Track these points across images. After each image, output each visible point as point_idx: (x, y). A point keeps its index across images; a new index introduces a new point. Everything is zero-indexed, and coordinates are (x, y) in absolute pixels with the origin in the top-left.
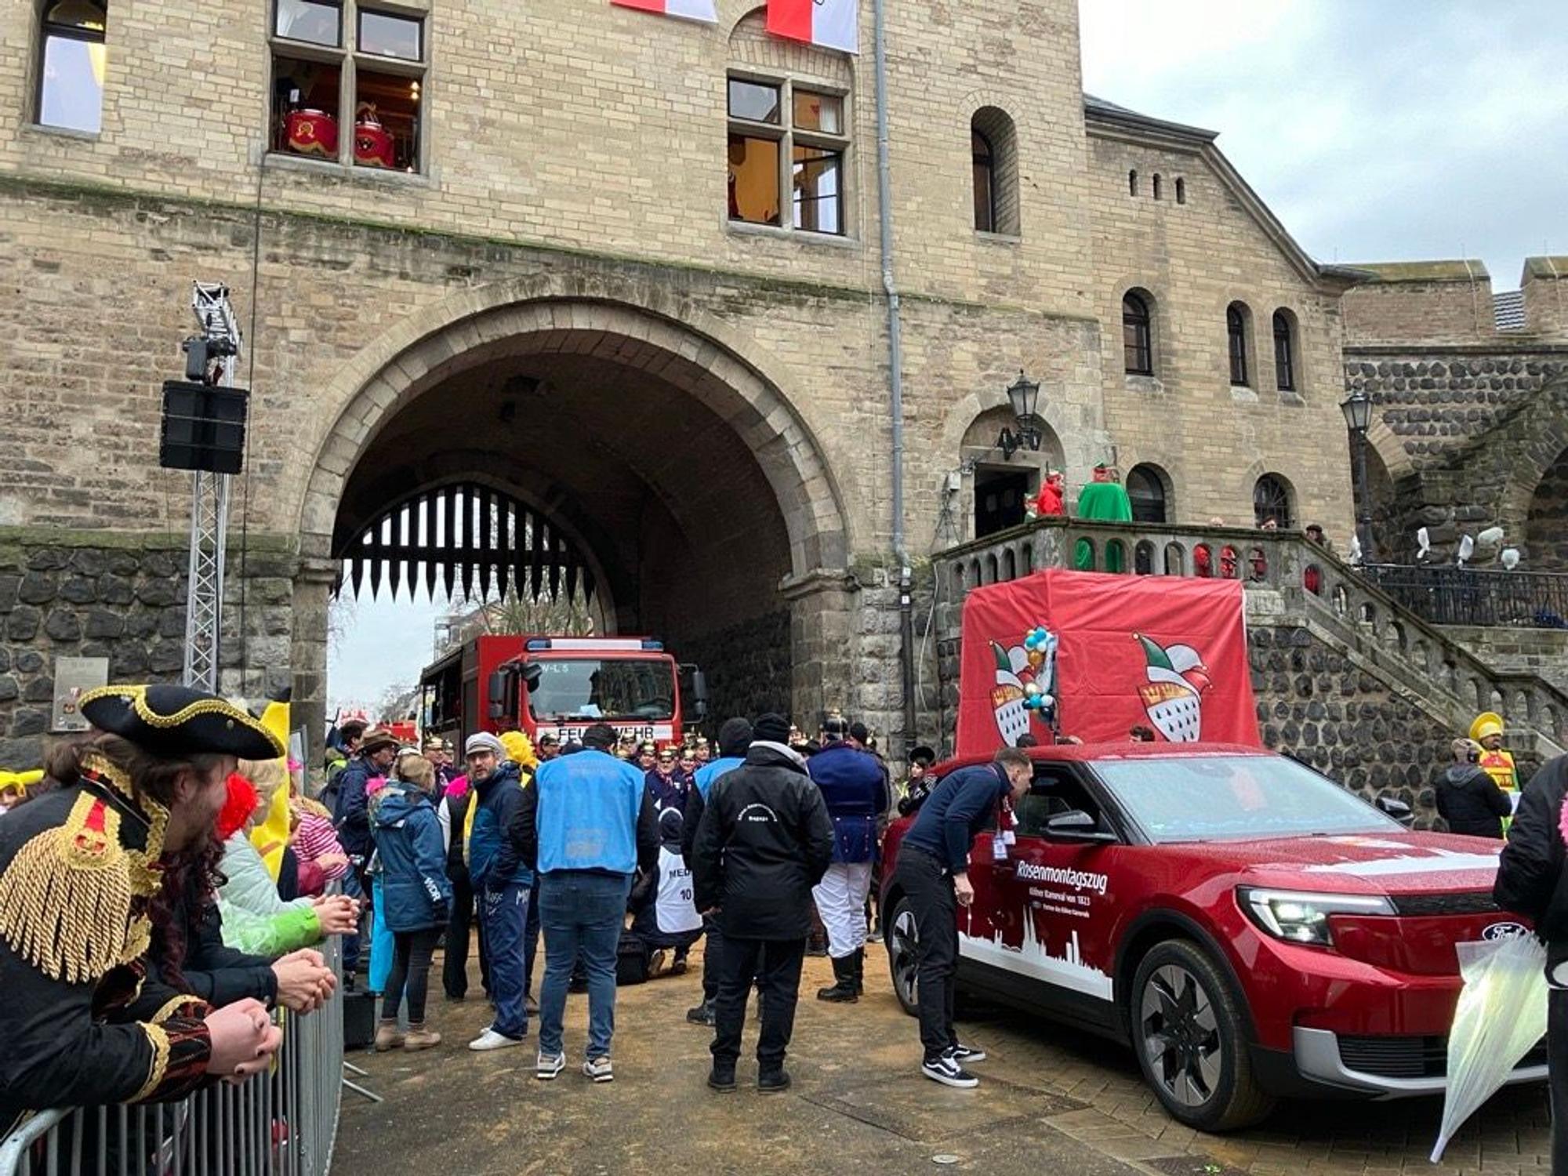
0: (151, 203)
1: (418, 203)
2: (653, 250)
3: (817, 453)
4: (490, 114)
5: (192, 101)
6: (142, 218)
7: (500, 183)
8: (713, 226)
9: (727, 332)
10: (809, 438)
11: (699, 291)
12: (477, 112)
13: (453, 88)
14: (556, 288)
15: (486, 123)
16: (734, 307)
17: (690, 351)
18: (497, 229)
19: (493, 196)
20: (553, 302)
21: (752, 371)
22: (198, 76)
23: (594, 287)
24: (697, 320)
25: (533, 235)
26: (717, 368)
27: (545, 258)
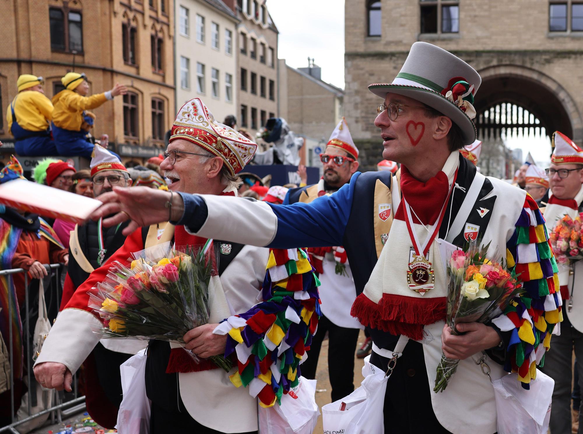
0: (392, 54)
1: (457, 43)
2: (524, 47)
3: (575, 105)
4: (477, 13)
5: (402, 25)
6: (391, 59)
7: (479, 33)
8: (543, 37)
9: (546, 69)
10: (572, 100)
11: (537, 58)
12: (473, 13)
13: (466, 8)
14: (495, 63)
15: (475, 16)
16: (548, 61)
17: (535, 76)
18: (478, 47)
19: (478, 38)
20: (494, 67)
21: (554, 81)
22: (402, 18)
23: (506, 61)
24: (536, 67)
25: (489, 48)
26: (544, 81)
27: (492, 54)
